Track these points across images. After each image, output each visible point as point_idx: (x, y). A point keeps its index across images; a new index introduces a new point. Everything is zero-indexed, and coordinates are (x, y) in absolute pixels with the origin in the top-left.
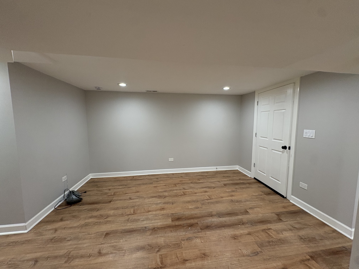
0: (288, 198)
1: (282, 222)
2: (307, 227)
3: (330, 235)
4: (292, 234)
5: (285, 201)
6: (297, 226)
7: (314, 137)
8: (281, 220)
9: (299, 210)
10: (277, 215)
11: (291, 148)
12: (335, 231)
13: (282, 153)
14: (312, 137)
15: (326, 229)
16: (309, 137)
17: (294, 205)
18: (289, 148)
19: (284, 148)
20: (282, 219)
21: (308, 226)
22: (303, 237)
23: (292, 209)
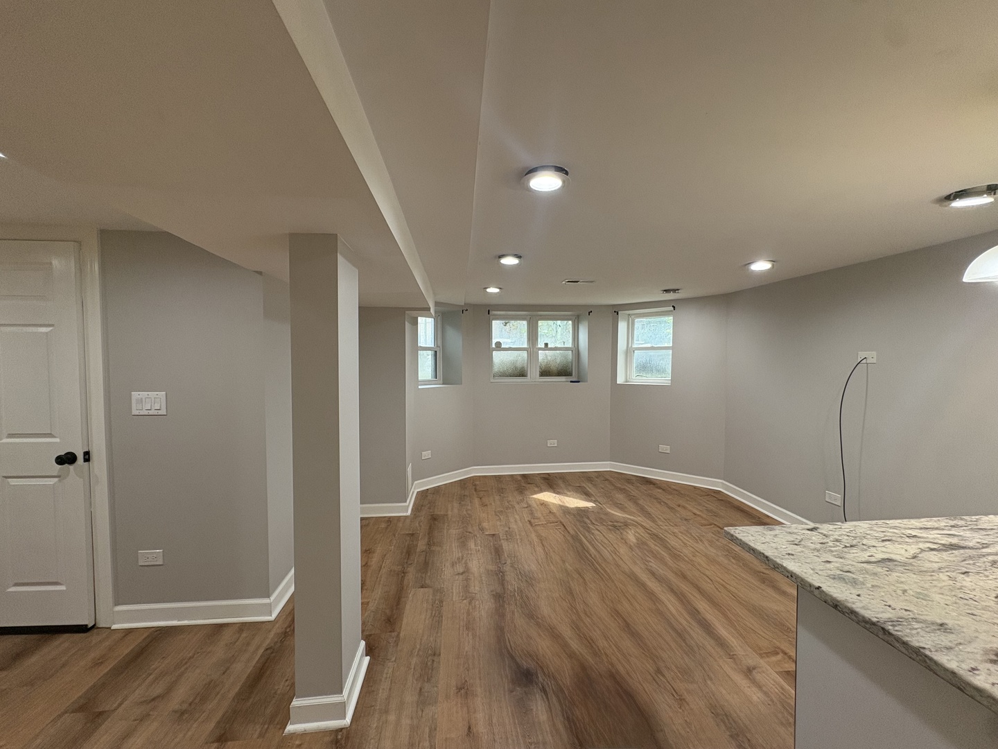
0: (101, 624)
1: (109, 717)
2: (187, 669)
3: (237, 644)
4: (155, 724)
5: (93, 638)
6: (158, 690)
7: (163, 412)
8: (101, 713)
9: (148, 636)
10: (81, 709)
11: (94, 456)
12: (243, 626)
13: (60, 481)
14: (160, 413)
15: (227, 636)
16: (151, 412)
17: (129, 631)
18: (87, 457)
19: (67, 459)
20: (101, 710)
21: (186, 663)
22: (185, 706)
23: (126, 650)
